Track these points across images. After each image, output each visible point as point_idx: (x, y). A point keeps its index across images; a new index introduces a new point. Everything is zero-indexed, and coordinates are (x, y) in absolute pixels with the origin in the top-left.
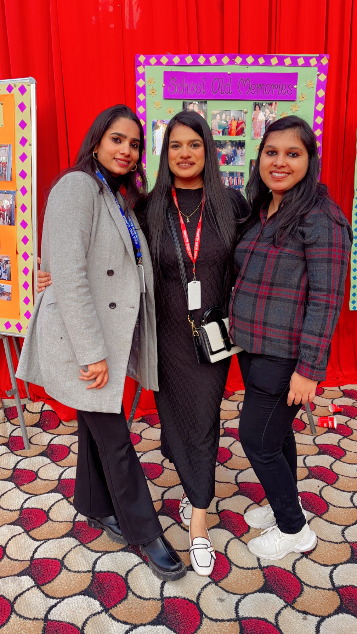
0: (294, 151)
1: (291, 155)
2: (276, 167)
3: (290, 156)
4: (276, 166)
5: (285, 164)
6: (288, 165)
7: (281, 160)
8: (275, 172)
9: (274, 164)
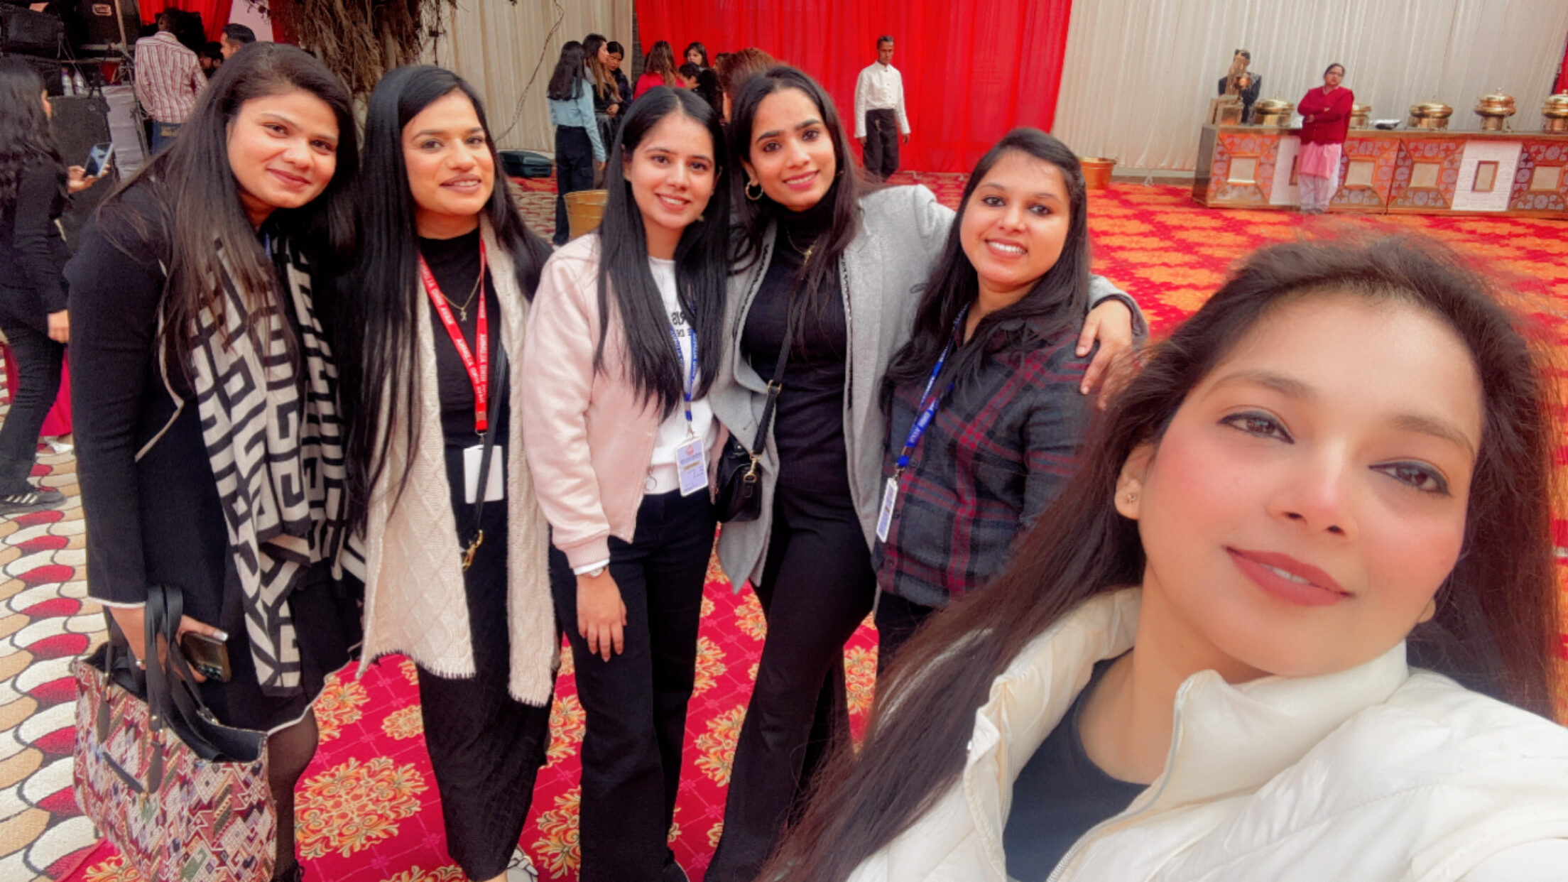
0: (1044, 203)
1: (1035, 209)
2: (1002, 232)
3: (1034, 212)
4: (1002, 228)
5: (1021, 227)
6: (1028, 230)
7: (1014, 216)
8: (995, 240)
9: (1000, 223)
